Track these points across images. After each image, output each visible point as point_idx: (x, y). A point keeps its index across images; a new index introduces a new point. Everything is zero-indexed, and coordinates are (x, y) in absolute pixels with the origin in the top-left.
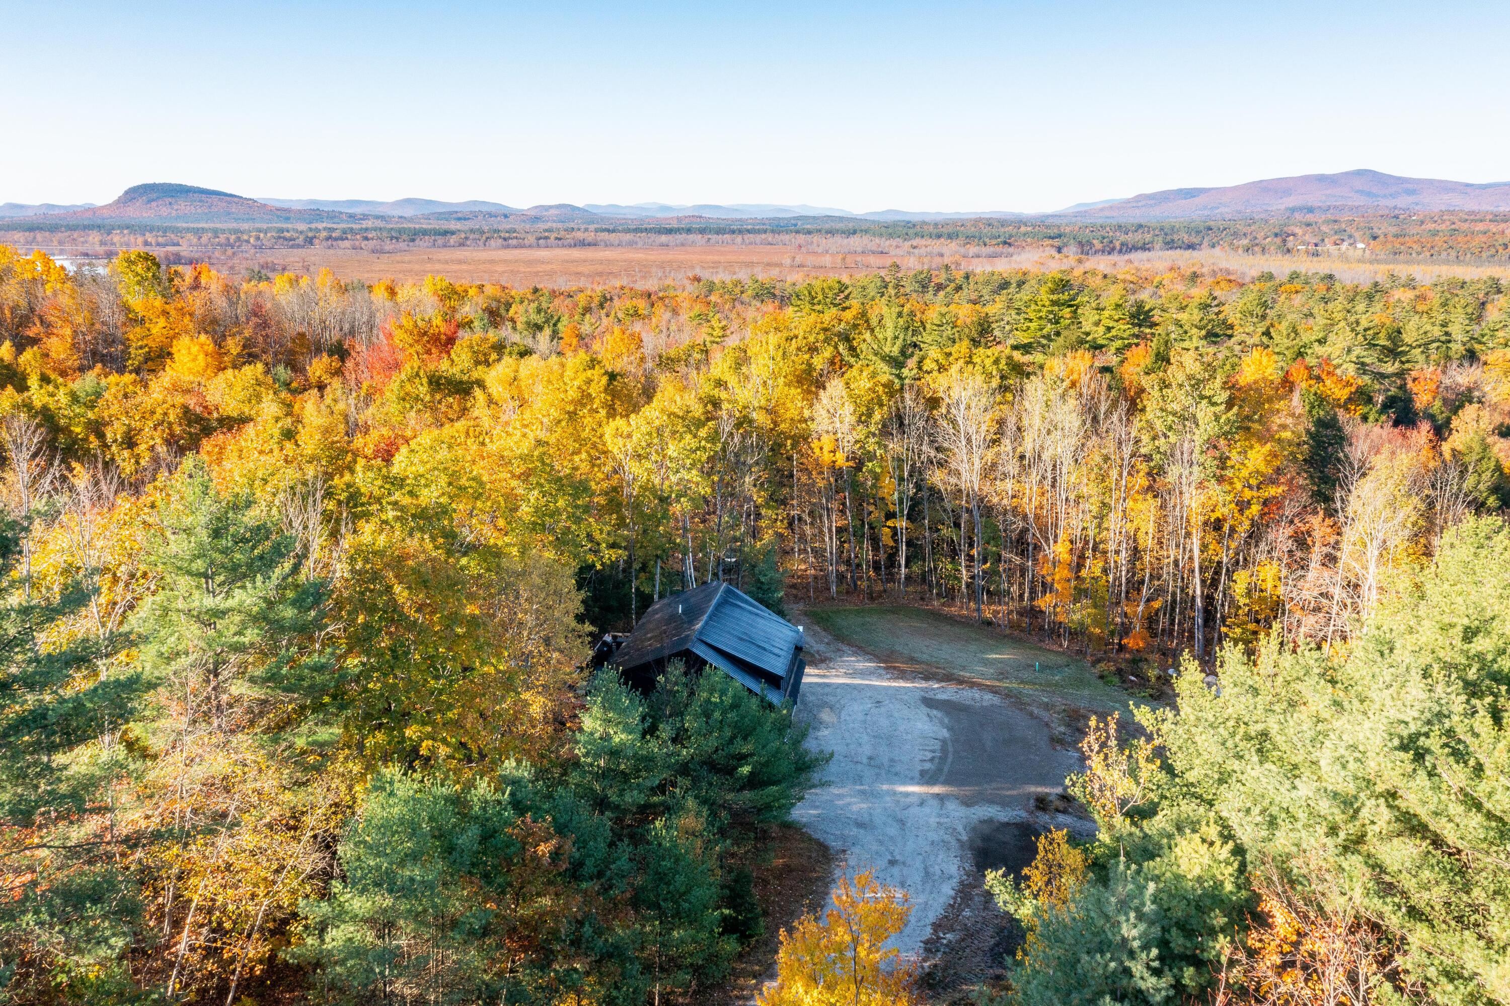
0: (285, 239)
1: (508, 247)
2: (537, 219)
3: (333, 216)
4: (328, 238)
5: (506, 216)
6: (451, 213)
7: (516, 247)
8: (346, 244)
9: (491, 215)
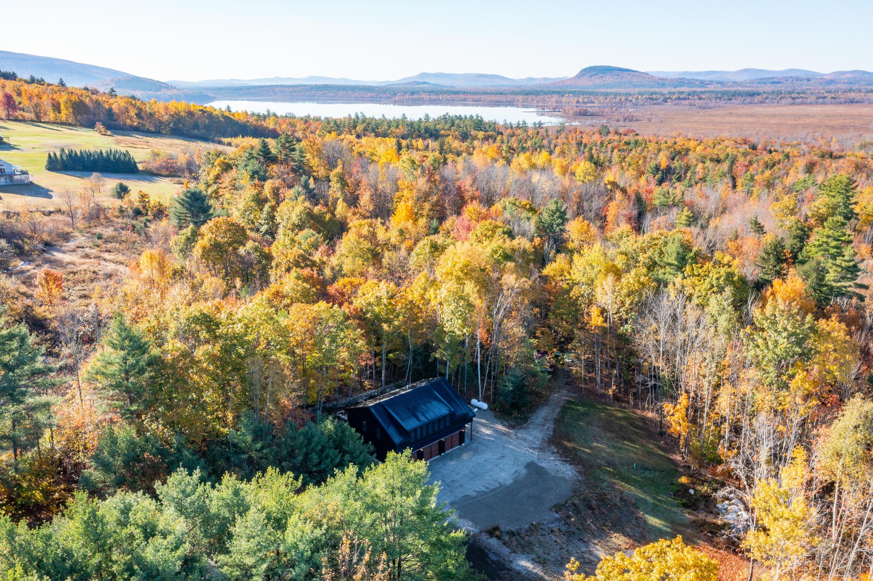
0: (652, 99)
1: (793, 104)
2: (831, 82)
3: (690, 83)
4: (679, 98)
5: (809, 80)
6: (769, 78)
7: (800, 104)
8: (687, 102)
9: (798, 79)
